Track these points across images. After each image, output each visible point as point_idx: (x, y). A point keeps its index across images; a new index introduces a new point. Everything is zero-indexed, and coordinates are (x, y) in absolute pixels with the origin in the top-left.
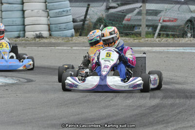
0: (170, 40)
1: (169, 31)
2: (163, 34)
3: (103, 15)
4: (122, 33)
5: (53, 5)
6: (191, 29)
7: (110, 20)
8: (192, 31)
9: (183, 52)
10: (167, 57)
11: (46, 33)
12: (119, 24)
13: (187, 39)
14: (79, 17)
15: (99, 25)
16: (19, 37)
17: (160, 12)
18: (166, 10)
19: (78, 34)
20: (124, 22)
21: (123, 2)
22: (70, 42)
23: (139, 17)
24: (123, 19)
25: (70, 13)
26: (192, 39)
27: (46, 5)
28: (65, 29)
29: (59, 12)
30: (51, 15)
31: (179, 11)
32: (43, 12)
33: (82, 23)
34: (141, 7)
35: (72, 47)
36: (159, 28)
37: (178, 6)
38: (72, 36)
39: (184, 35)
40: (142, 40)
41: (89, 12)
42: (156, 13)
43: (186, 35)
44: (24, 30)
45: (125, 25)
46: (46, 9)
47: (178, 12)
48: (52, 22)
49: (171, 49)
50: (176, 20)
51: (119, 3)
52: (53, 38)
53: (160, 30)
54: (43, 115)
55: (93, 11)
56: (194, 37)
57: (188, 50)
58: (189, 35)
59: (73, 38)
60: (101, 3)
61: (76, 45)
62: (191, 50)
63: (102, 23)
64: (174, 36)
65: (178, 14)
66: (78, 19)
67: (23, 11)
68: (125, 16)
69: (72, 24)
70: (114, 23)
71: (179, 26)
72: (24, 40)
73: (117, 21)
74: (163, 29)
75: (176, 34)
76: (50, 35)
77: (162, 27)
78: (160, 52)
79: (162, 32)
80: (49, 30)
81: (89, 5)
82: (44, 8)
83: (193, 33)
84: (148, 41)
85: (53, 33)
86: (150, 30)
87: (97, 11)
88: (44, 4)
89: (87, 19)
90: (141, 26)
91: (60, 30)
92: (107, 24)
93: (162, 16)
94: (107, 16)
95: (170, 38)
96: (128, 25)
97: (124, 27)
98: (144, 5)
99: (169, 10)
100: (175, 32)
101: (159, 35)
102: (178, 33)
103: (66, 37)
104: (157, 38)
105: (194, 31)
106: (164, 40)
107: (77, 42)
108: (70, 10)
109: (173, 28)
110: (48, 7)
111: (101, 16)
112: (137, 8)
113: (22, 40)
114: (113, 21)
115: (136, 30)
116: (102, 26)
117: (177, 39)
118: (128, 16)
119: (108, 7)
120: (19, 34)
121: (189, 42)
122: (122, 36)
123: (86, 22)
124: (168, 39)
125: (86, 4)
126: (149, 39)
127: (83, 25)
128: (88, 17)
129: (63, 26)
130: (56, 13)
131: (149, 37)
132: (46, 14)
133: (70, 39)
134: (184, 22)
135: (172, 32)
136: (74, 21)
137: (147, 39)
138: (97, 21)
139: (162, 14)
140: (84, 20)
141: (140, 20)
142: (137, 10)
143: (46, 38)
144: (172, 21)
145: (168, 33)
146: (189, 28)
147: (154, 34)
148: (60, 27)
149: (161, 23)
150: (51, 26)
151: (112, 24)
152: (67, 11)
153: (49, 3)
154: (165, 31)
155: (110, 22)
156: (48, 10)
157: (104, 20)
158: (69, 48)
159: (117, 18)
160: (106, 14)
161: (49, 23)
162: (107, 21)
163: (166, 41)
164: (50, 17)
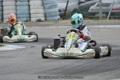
0: (116, 21)
1: (116, 16)
2: (112, 17)
4: (88, 17)
5: (47, 2)
7: (81, 10)
10: (114, 31)
11: (43, 19)
12: (86, 12)
14: (63, 9)
16: (27, 21)
18: (114, 3)
19: (62, 19)
20: (89, 11)
22: (58, 23)
24: (89, 9)
25: (56, 7)
28: (54, 16)
29: (51, 6)
30: (46, 8)
32: (41, 6)
34: (98, 2)
35: (58, 26)
36: (109, 14)
38: (59, 20)
40: (100, 21)
41: (68, 5)
42: (108, 5)
44: (30, 17)
46: (43, 4)
48: (47, 12)
49: (117, 26)
52: (48, 21)
53: (110, 15)
55: (71, 5)
59: (60, 21)
64: (119, 18)
67: (29, 6)
68: (89, 7)
69: (58, 13)
70: (83, 11)
72: (30, 23)
73: (85, 10)
76: (46, 19)
77: (111, 13)
78: (110, 28)
79: (111, 16)
80: (45, 16)
81: (68, 1)
82: (41, 3)
84: (103, 21)
86: (105, 15)
87: (73, 4)
88: (41, 1)
90: (99, 13)
91: (52, 16)
94: (79, 8)
95: (116, 19)
97: (89, 14)
99: (115, 3)
101: (110, 18)
103: (55, 20)
104: (108, 20)
106: (112, 21)
107: (61, 23)
108: (57, 5)
109: (118, 14)
110: (44, 3)
111: (76, 8)
113: (29, 23)
114: (83, 10)
115: (96, 16)
118: (92, 7)
119: (80, 2)
120: (27, 19)
122: (88, 19)
123: (67, 12)
126: (104, 21)
127: (65, 13)
128: (68, 8)
129: (53, 14)
130: (49, 6)
131: (104, 19)
132: (43, 7)
133: (57, 21)
135: (118, 16)
136: (60, 11)
137: (102, 21)
138: (73, 11)
139: (111, 5)
140: (66, 10)
141: (99, 9)
143: (43, 21)
144: (118, 9)
145: (116, 17)
147: (107, 18)
148: (51, 14)
149: (111, 11)
150: (46, 14)
151: (82, 12)
152: (55, 5)
153: (44, 1)
154: (113, 16)
155: (81, 11)
156: (44, 5)
157: (78, 10)
158: (57, 27)
159: (85, 8)
160: (79, 6)
161: (45, 13)
162: (79, 10)
163: (114, 21)
164: (46, 9)
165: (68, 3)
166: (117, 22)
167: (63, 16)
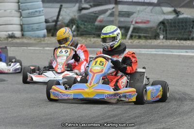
0: (142, 42)
1: (141, 33)
2: (136, 36)
3: (75, 16)
4: (94, 34)
5: (26, 6)
6: (163, 31)
7: (82, 21)
8: (165, 33)
9: (155, 54)
11: (18, 34)
12: (91, 25)
13: (159, 41)
14: (51, 18)
15: (71, 26)
17: (133, 14)
18: (139, 11)
19: (50, 35)
20: (97, 23)
21: (96, 3)
22: (43, 42)
23: (112, 19)
24: (96, 20)
25: (43, 14)
26: (164, 40)
27: (19, 5)
28: (38, 29)
29: (32, 12)
30: (23, 15)
31: (152, 12)
32: (16, 12)
33: (54, 23)
34: (113, 8)
35: (44, 47)
36: (131, 29)
37: (150, 8)
38: (44, 36)
39: (156, 37)
41: (61, 12)
42: (128, 14)
43: (159, 37)
45: (97, 26)
46: (19, 9)
47: (151, 14)
48: (25, 23)
49: (143, 51)
50: (148, 22)
51: (91, 4)
52: (26, 38)
53: (132, 32)
54: (15, 115)
55: (66, 12)
56: (166, 39)
57: (160, 52)
58: (161, 37)
59: (46, 38)
60: (73, 4)
61: (48, 45)
62: (164, 51)
63: (75, 24)
64: (146, 38)
65: (151, 16)
66: (50, 20)
68: (97, 17)
69: (44, 25)
70: (86, 24)
71: (151, 28)
73: (89, 22)
74: (136, 31)
75: (148, 36)
76: (23, 35)
77: (134, 29)
79: (134, 34)
80: (22, 30)
81: (61, 6)
82: (17, 8)
83: (165, 35)
85: (25, 33)
86: (122, 31)
87: (70, 11)
88: (17, 4)
89: (59, 20)
91: (33, 30)
92: (80, 25)
93: (134, 18)
94: (80, 17)
95: (142, 39)
96: (100, 26)
97: (96, 29)
98: (117, 6)
99: (141, 11)
100: (147, 34)
101: (131, 37)
102: (150, 35)
103: (38, 37)
104: (129, 39)
105: (166, 33)
106: (136, 42)
107: (49, 42)
108: (43, 10)
109: (145, 30)
110: (20, 8)
111: (74, 17)
112: (110, 9)
114: (86, 22)
116: (74, 27)
117: (150, 41)
118: (101, 17)
119: (80, 8)
121: (161, 44)
122: (94, 37)
123: (59, 23)
124: (140, 40)
125: (58, 5)
127: (56, 25)
128: (60, 18)
129: (36, 26)
130: (29, 13)
132: (18, 14)
133: (42, 39)
134: (157, 24)
135: (144, 33)
136: (47, 21)
138: (69, 22)
139: (135, 15)
140: (56, 21)
141: (112, 21)
142: (109, 12)
143: (18, 38)
144: (145, 23)
145: (142, 35)
146: (162, 30)
147: (126, 36)
148: (32, 27)
149: (133, 25)
150: (23, 26)
151: (84, 25)
152: (40, 12)
153: (21, 3)
154: (137, 33)
155: (83, 23)
156: (21, 11)
157: (77, 21)
158: (41, 48)
159: (90, 19)
160: (79, 14)
161: (22, 24)
162: (79, 22)
163: (139, 43)
164: (23, 17)
165: (62, 9)
166: (144, 44)
167: (52, 31)
